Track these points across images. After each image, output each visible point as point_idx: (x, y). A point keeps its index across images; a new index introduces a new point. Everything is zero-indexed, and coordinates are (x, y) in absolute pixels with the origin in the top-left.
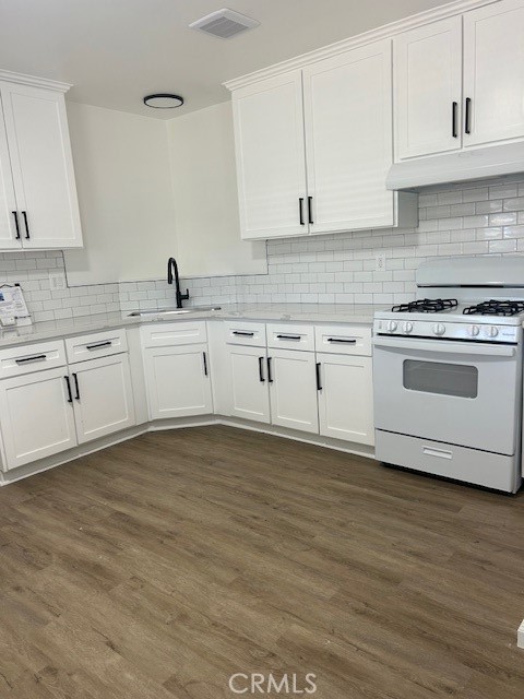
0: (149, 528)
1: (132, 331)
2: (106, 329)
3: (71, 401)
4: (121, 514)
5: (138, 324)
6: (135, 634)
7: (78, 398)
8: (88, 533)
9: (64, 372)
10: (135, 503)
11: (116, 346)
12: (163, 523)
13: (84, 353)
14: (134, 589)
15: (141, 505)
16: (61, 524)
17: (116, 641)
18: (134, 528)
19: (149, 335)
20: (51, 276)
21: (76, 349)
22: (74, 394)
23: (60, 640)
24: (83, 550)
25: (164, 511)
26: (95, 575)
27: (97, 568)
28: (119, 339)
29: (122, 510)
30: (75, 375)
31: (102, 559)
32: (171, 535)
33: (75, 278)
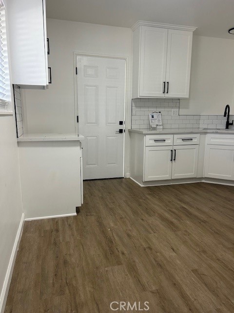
0: (196, 216)
1: (203, 136)
2: (192, 133)
3: (172, 160)
4: (184, 208)
5: (206, 133)
6: (183, 249)
7: (175, 160)
8: (170, 211)
9: (171, 148)
10: (191, 206)
11: (195, 141)
12: (203, 217)
13: (180, 142)
14: (185, 235)
15: (193, 207)
16: (161, 205)
17: (175, 249)
18: (189, 214)
19: (210, 139)
20: (173, 110)
21: (177, 140)
22: (173, 158)
23: (154, 240)
24: (167, 215)
25: (204, 213)
26: (170, 225)
27: (172, 223)
28: (196, 138)
29: (185, 207)
30: (175, 150)
31: (174, 220)
32: (205, 222)
33: (183, 111)
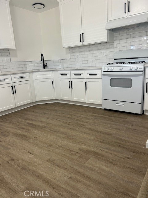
0: (39, 126)
1: (31, 74)
3: (13, 93)
5: (32, 72)
6: (37, 150)
7: (15, 93)
8: (20, 128)
9: (11, 85)
10: (34, 120)
11: (26, 78)
12: (43, 125)
13: (17, 80)
14: (35, 140)
15: (35, 121)
16: (12, 126)
17: (31, 152)
18: (34, 126)
19: (36, 76)
20: (6, 58)
21: (14, 78)
22: (14, 92)
23: (14, 153)
24: (19, 132)
25: (43, 122)
26: (23, 137)
27: (24, 136)
28: (27, 76)
29: (30, 122)
30: (14, 86)
31: (25, 133)
32: (45, 127)
33: (13, 59)
